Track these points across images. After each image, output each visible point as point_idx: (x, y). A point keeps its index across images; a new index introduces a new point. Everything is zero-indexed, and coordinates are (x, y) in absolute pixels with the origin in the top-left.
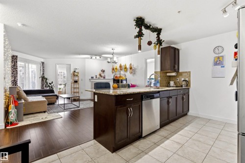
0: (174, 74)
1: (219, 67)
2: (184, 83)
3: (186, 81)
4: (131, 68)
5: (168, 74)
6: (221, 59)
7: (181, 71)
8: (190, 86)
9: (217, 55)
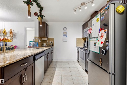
0: (46, 39)
1: (65, 37)
2: (51, 44)
3: (52, 43)
4: (11, 33)
5: (43, 39)
6: (66, 33)
7: (49, 37)
8: (54, 46)
9: (65, 31)
